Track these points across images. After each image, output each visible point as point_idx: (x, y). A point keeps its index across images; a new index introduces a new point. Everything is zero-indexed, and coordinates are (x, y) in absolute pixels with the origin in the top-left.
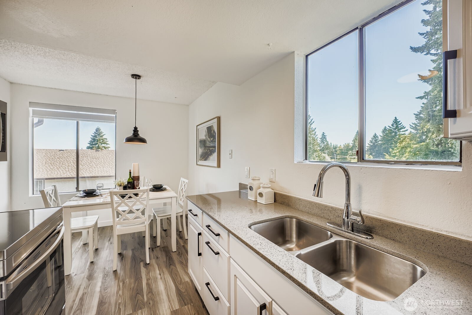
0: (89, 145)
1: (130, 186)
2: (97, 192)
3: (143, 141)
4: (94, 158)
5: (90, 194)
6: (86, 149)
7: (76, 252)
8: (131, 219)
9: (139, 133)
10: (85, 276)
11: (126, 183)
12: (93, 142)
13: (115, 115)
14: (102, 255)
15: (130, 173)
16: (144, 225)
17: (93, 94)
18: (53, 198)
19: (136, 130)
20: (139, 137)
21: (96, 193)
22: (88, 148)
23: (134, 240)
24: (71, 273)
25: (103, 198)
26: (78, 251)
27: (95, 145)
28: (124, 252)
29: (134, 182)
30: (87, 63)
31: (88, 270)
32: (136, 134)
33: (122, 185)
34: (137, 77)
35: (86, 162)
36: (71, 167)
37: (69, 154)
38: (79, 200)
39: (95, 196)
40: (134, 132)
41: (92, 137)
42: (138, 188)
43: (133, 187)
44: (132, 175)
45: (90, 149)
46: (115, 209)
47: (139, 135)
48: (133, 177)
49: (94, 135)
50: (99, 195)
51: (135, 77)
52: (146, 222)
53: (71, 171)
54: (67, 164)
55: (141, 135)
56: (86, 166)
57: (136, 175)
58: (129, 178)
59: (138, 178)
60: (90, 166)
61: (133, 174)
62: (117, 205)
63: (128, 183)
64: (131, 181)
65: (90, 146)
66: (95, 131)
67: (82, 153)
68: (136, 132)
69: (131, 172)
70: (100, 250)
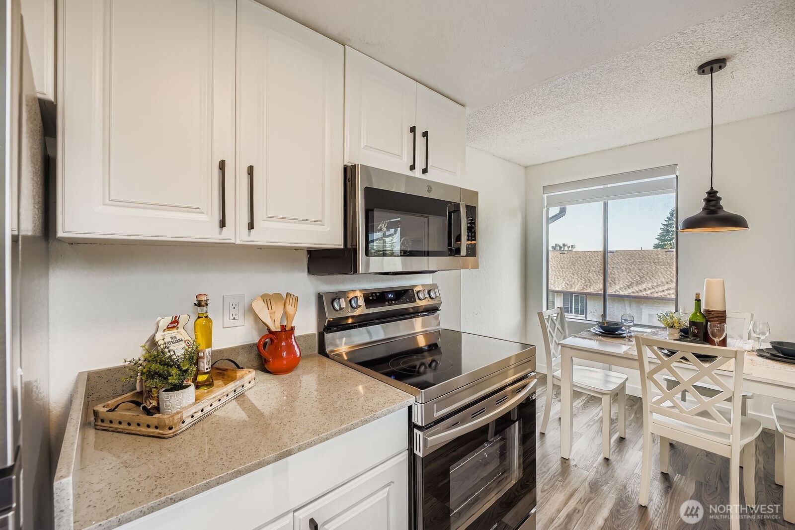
0: (657, 242)
1: (696, 331)
2: (623, 330)
3: (736, 222)
4: (661, 265)
5: (610, 331)
6: (652, 248)
7: (589, 425)
8: (685, 412)
9: (722, 203)
10: (588, 479)
11: (688, 324)
12: (665, 236)
13: (674, 176)
14: (627, 455)
15: (698, 300)
16: (726, 441)
17: (630, 145)
18: (558, 326)
19: (712, 198)
20: (721, 214)
21: (621, 332)
22: (656, 246)
23: (710, 461)
24: (570, 458)
25: (631, 345)
26: (592, 425)
27: (669, 240)
28: (676, 478)
29: (707, 324)
30: (599, 92)
31: (595, 470)
32: (712, 208)
33: (676, 325)
34: (716, 66)
35: (646, 270)
36: (623, 279)
37: (621, 257)
38: (588, 339)
39: (620, 337)
40: (705, 204)
41: (663, 227)
42: (717, 340)
43: (706, 339)
44: (703, 307)
45: (659, 249)
46: (646, 375)
47: (721, 208)
48: (707, 311)
49: (666, 223)
50: (625, 337)
51: (708, 69)
52: (731, 436)
53: (622, 286)
54: (617, 273)
55: (728, 207)
56: (648, 278)
57: (716, 307)
58: (696, 313)
59: (721, 317)
60: (654, 279)
61: (707, 304)
62: (653, 367)
63: (692, 323)
64: (700, 319)
65: (661, 243)
66: (669, 216)
67: (641, 256)
68: (712, 203)
69: (700, 300)
70: (627, 442)
